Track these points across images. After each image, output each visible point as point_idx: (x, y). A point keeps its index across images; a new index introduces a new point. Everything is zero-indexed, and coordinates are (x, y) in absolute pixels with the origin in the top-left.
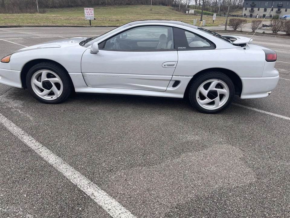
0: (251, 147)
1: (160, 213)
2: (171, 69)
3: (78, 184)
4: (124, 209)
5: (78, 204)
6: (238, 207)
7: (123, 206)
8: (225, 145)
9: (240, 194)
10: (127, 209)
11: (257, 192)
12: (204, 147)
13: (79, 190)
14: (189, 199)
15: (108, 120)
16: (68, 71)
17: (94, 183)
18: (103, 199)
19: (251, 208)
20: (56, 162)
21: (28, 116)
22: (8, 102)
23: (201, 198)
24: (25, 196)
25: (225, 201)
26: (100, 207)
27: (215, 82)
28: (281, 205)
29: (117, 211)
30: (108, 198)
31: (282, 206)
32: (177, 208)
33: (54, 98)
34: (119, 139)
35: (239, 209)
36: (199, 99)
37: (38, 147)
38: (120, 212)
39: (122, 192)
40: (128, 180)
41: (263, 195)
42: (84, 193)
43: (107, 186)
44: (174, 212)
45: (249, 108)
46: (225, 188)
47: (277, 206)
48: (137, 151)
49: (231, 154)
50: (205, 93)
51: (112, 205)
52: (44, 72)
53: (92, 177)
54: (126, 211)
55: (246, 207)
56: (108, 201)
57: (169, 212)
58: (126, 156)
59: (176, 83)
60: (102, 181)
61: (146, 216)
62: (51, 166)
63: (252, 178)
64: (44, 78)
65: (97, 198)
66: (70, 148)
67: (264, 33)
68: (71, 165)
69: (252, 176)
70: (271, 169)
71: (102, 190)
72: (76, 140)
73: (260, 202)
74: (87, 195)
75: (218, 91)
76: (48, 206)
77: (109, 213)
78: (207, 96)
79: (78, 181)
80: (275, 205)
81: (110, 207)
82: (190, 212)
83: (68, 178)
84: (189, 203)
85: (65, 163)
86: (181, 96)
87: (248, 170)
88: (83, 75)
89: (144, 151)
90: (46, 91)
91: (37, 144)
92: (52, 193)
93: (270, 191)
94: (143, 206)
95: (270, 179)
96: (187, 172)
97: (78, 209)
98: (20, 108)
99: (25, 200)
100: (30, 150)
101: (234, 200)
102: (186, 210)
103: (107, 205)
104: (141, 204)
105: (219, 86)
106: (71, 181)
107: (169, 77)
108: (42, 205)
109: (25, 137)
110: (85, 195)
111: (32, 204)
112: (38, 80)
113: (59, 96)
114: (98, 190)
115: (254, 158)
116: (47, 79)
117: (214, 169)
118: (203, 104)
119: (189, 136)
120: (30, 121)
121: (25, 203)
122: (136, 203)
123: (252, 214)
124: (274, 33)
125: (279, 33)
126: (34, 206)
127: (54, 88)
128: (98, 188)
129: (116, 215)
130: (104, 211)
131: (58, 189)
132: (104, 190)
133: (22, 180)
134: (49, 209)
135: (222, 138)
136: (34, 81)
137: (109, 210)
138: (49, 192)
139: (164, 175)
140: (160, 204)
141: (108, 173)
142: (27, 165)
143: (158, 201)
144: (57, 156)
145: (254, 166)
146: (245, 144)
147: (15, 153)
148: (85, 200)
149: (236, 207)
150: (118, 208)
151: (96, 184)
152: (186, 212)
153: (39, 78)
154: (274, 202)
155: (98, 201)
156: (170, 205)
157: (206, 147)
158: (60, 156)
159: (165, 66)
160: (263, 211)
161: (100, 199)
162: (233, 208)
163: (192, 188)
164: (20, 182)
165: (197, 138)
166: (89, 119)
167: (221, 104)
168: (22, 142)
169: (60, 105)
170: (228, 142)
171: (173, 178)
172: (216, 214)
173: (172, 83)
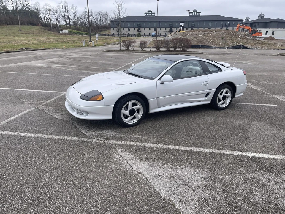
2: (206, 86)
3: (239, 154)
5: (255, 160)
14: (281, 144)
16: (148, 98)
20: (211, 151)
21: (138, 137)
23: (283, 142)
27: (225, 90)
33: (136, 121)
36: (218, 102)
37: (187, 148)
43: (250, 151)
46: (283, 137)
52: (131, 103)
53: (238, 150)
59: (208, 94)
60: (245, 150)
64: (130, 107)
67: (151, 51)
74: (251, 156)
75: (226, 95)
76: (248, 165)
78: (222, 99)
83: (231, 154)
88: (157, 100)
90: (130, 117)
97: (258, 161)
98: (121, 134)
100: (187, 151)
103: (264, 156)
105: (227, 92)
106: (234, 154)
107: (204, 91)
109: (168, 147)
112: (125, 110)
113: (139, 119)
116: (132, 108)
118: (220, 105)
120: (147, 139)
124: (158, 50)
125: (161, 49)
127: (136, 114)
130: (267, 158)
138: (236, 161)
141: (240, 147)
142: (203, 156)
144: (205, 148)
155: (258, 156)
158: (207, 148)
159: (203, 85)
167: (228, 102)
168: (173, 149)
173: (205, 95)
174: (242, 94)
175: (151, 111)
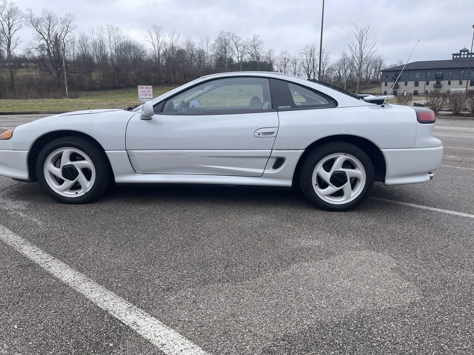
0: (409, 253)
1: (254, 348)
2: (270, 139)
3: (110, 309)
4: (188, 344)
5: (108, 338)
6: (393, 336)
7: (189, 340)
8: (365, 251)
9: (395, 318)
10: (195, 344)
11: (424, 315)
12: (328, 254)
13: (112, 318)
14: (306, 327)
15: (169, 222)
16: (104, 147)
17: (138, 307)
18: (152, 329)
19: (417, 338)
20: (75, 279)
21: (34, 220)
22: (4, 203)
23: (327, 325)
24: (16, 327)
25: (370, 329)
26: (147, 342)
27: (341, 158)
28: (468, 332)
29: (177, 346)
30: (161, 328)
31: (471, 334)
32: (284, 340)
33: (81, 193)
34: (184, 247)
35: (395, 340)
36: (317, 187)
37: (47, 260)
38: (182, 347)
39: (187, 319)
40: (198, 302)
41: (435, 318)
42: (120, 322)
43: (160, 310)
44: (278, 346)
45: (401, 203)
46: (368, 310)
47: (462, 333)
48: (215, 262)
49: (376, 263)
50: (327, 176)
51: (169, 338)
52: (66, 152)
53: (135, 299)
54: (193, 346)
55: (408, 337)
56: (161, 333)
57: (270, 347)
58: (196, 269)
59: (279, 162)
60: (152, 304)
61: (229, 353)
62: (66, 285)
63: (413, 295)
64: (66, 161)
65: (143, 329)
66: (101, 260)
68: (100, 282)
69: (414, 293)
70: (446, 282)
71: (152, 316)
72: (111, 250)
73: (431, 329)
74: (124, 324)
75: (346, 173)
76: (54, 342)
77: (162, 349)
78: (331, 181)
79: (111, 305)
80: (458, 333)
81: (164, 341)
82: (308, 346)
83: (93, 301)
84: (306, 333)
85: (89, 281)
86: (288, 183)
87: (406, 284)
88: (129, 154)
89: (228, 262)
90: (68, 183)
91: (45, 256)
92: (63, 323)
93: (447, 313)
94: (223, 338)
95: (446, 296)
96: (301, 288)
97: (107, 345)
98: (22, 211)
99: (15, 333)
100: (32, 264)
101: (385, 327)
102: (301, 343)
103: (159, 338)
104: (220, 335)
105: (348, 164)
106: (99, 305)
107: (267, 152)
108: (43, 340)
109: (25, 247)
110: (122, 325)
111: (27, 339)
112: (55, 165)
113: (88, 191)
114: (144, 316)
115: (416, 268)
116: (70, 163)
117: (347, 283)
118: (325, 196)
119: (304, 241)
120: (36, 226)
121: (15, 338)
122: (211, 334)
123: (419, 347)
125: (440, 112)
126: (30, 341)
127: (81, 177)
128: (145, 314)
129: (176, 352)
130: (153, 346)
131: (75, 316)
132: (155, 317)
133: (14, 305)
134: (55, 346)
135: (360, 243)
136: (50, 167)
137: (163, 345)
138: (58, 321)
139: (261, 294)
140: (254, 335)
141: (164, 293)
142: (24, 285)
143: (250, 331)
144: (78, 271)
145: (417, 279)
146: (399, 250)
147: (6, 269)
148: (120, 332)
149: (389, 337)
150: (179, 342)
151: (142, 308)
152: (300, 345)
153: (57, 161)
154: (456, 328)
155: (144, 332)
156: (271, 336)
157: (333, 254)
158: (82, 272)
159: (259, 134)
160: (438, 342)
161: (147, 330)
162: (383, 338)
163: (311, 310)
164: (9, 307)
165: (317, 243)
166: (136, 222)
167: (354, 194)
168: (19, 253)
169: (89, 205)
170: (370, 248)
171: (278, 298)
172: (354, 347)
173: (272, 162)
174: (427, 178)
175: (119, 179)
